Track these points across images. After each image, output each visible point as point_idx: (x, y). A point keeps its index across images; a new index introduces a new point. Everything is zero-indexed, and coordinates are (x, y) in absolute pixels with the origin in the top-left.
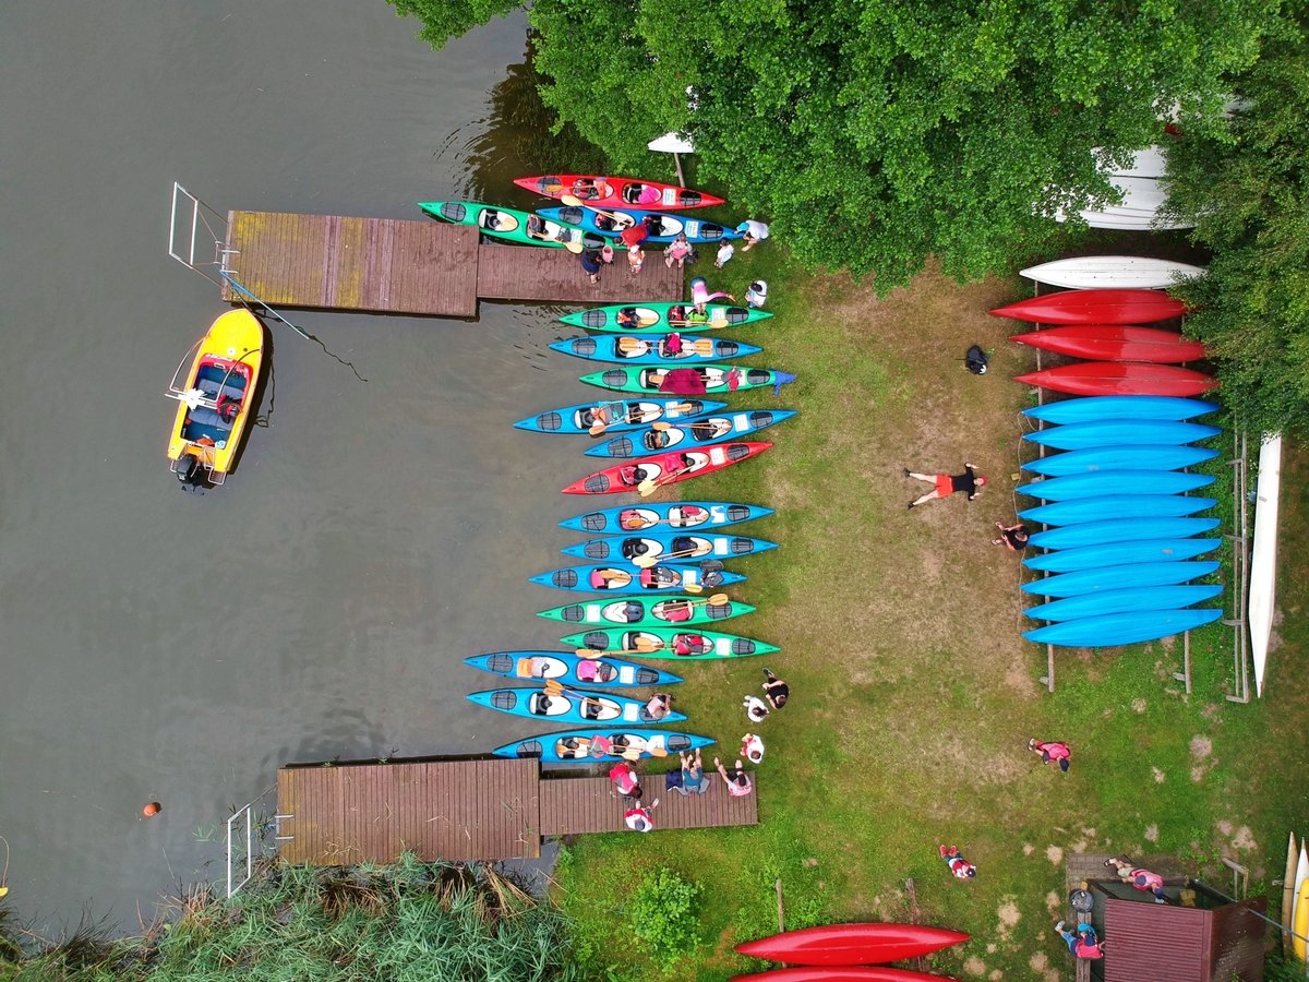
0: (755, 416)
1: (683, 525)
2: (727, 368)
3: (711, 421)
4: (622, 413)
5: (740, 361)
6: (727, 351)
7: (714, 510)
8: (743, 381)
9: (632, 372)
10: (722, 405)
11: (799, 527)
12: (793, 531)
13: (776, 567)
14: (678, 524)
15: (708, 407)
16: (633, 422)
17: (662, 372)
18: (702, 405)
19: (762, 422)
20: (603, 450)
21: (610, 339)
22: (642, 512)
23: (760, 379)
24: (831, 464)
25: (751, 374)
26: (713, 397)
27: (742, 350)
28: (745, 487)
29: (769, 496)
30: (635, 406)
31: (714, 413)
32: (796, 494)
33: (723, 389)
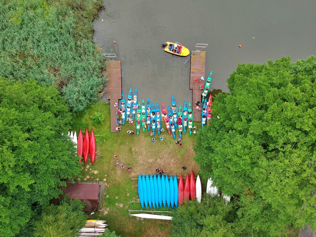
0: (175, 132)
1: (157, 121)
2: (182, 128)
3: (174, 126)
4: (175, 112)
5: (183, 130)
6: (185, 128)
7: (160, 126)
8: (180, 131)
9: (181, 113)
10: (176, 127)
14: (157, 120)
15: (176, 125)
16: (173, 113)
17: (181, 118)
19: (173, 134)
20: (169, 109)
21: (187, 110)
22: (159, 115)
23: (180, 133)
24: (167, 145)
25: (181, 132)
26: (177, 126)
27: (185, 130)
29: (162, 135)
30: (176, 114)
31: (175, 126)
33: (179, 127)
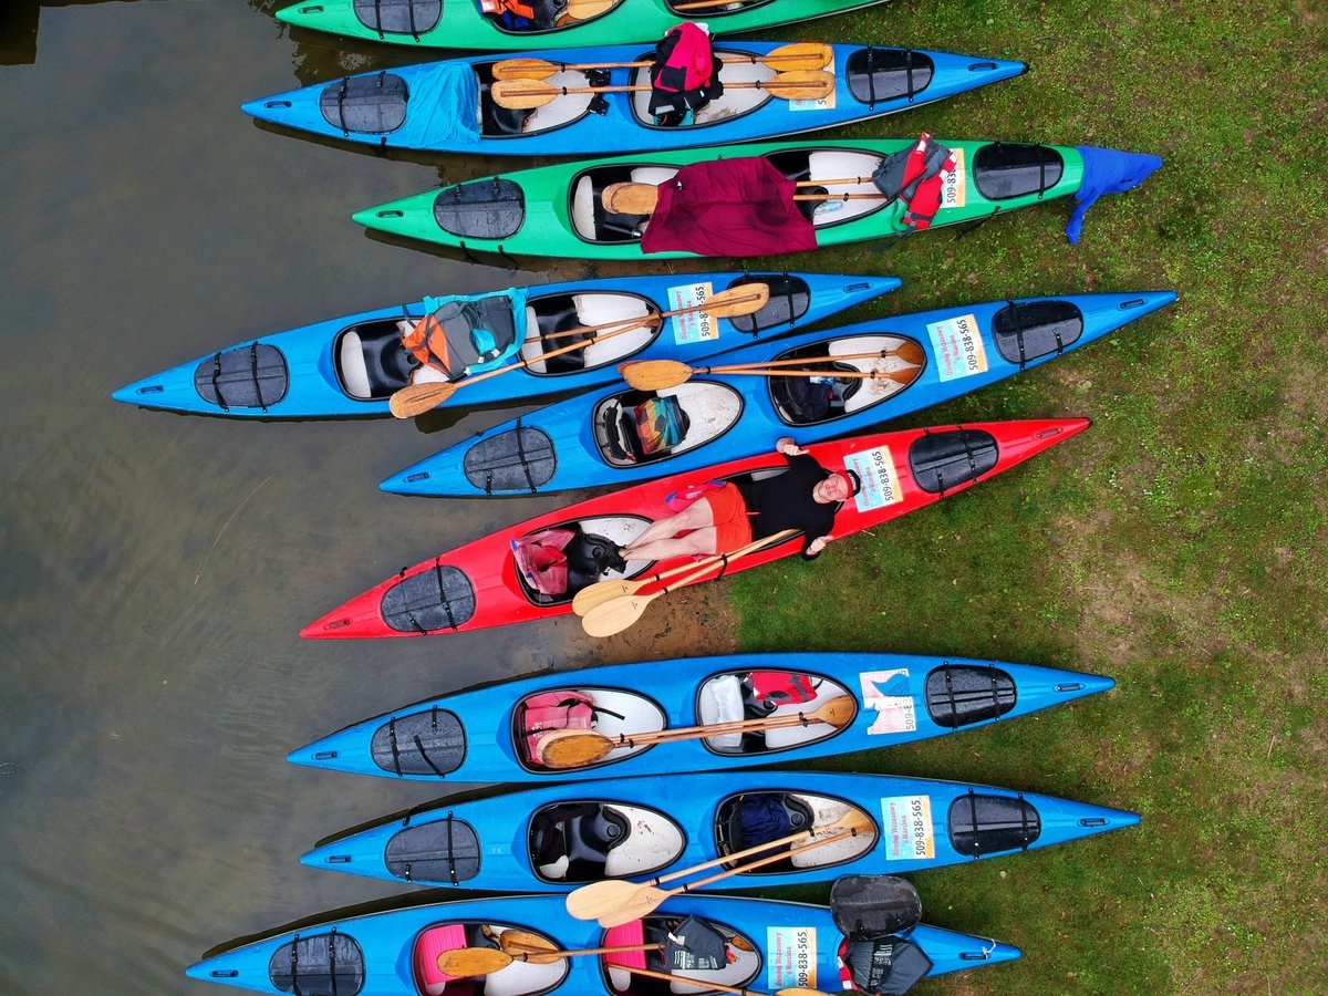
1: (754, 743)
2: (890, 146)
3: (839, 350)
6: (891, 82)
7: (870, 681)
8: (959, 194)
10: (879, 285)
11: (1194, 732)
12: (1171, 747)
13: (1117, 890)
14: (733, 740)
16: (555, 367)
17: (651, 179)
18: (803, 288)
19: (1041, 339)
20: (447, 473)
21: (457, 71)
22: (604, 698)
23: (1023, 177)
25: (986, 161)
26: (849, 258)
27: (950, 77)
28: (977, 588)
30: (556, 308)
31: (849, 320)
32: (1177, 606)
33: (882, 225)
